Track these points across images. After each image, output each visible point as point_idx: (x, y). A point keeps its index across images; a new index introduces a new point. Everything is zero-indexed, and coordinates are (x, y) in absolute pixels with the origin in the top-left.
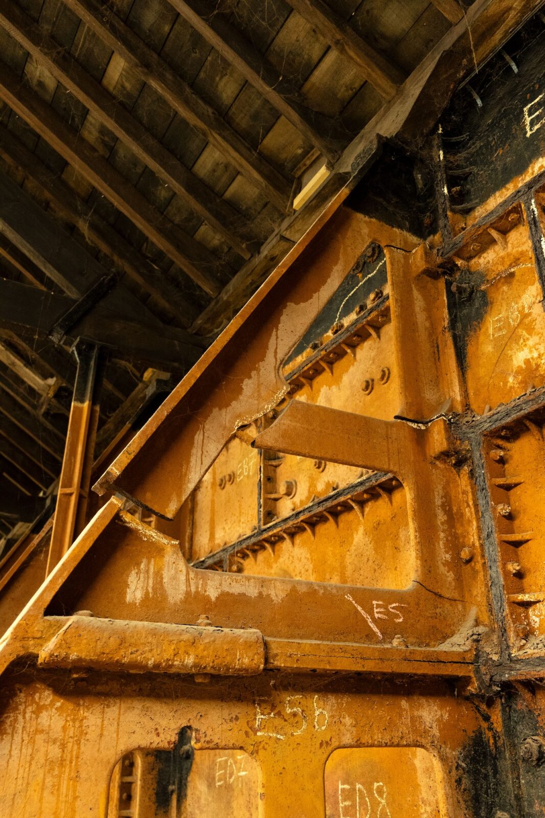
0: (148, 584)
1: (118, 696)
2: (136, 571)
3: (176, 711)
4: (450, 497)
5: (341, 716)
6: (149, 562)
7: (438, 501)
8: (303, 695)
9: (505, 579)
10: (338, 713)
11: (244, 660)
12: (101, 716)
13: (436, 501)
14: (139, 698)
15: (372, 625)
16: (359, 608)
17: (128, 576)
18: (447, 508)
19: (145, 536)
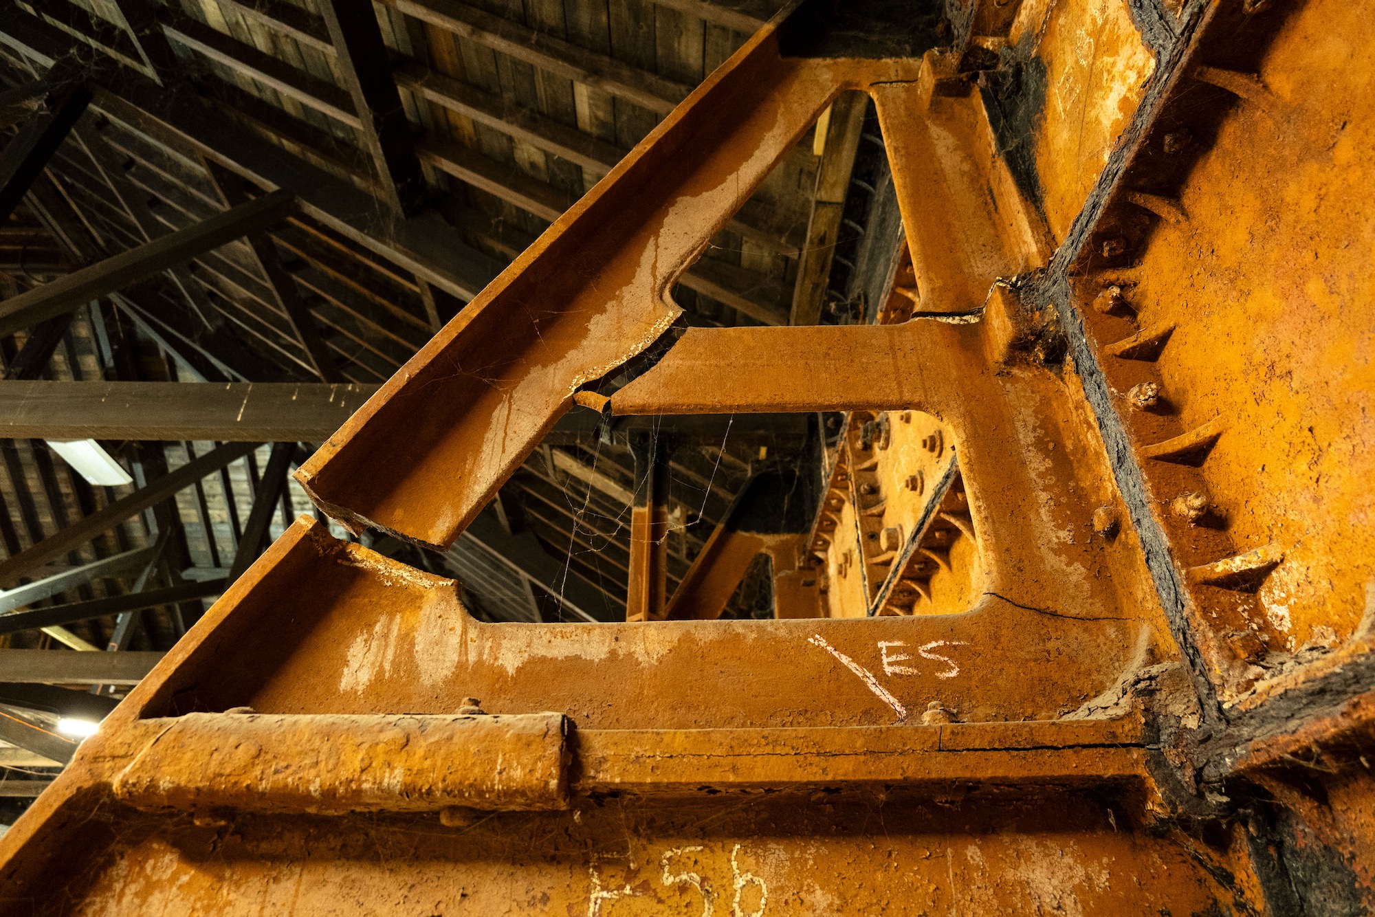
0: (384, 657)
1: (298, 860)
2: (365, 636)
3: (413, 886)
4: (1056, 426)
5: (801, 888)
6: (391, 621)
7: (1026, 437)
8: (705, 846)
9: (1172, 535)
10: (793, 883)
11: (512, 773)
12: (259, 900)
13: (1021, 436)
14: (339, 863)
15: (878, 691)
16: (845, 660)
17: (348, 647)
18: (1051, 446)
19: (389, 578)
